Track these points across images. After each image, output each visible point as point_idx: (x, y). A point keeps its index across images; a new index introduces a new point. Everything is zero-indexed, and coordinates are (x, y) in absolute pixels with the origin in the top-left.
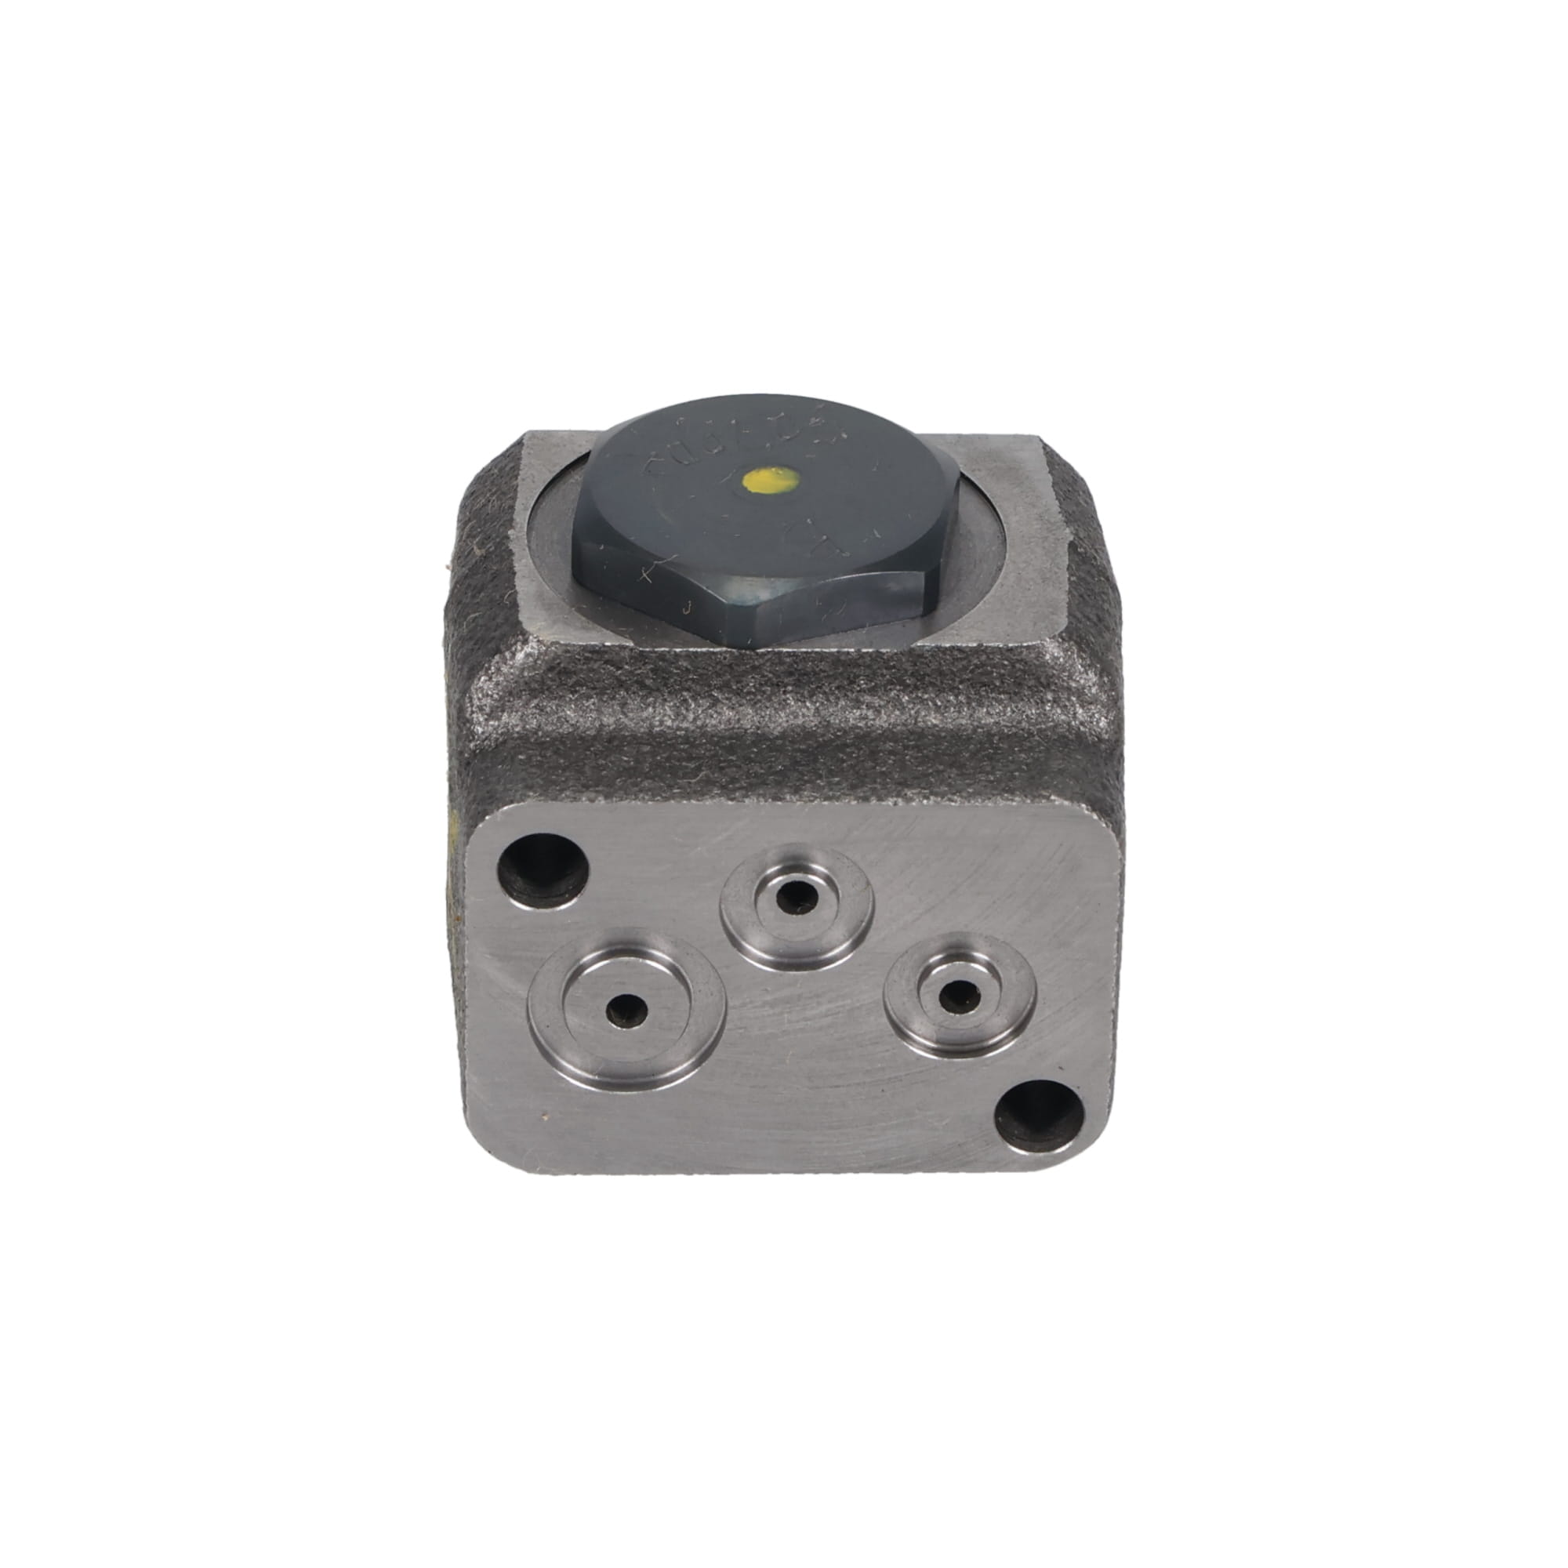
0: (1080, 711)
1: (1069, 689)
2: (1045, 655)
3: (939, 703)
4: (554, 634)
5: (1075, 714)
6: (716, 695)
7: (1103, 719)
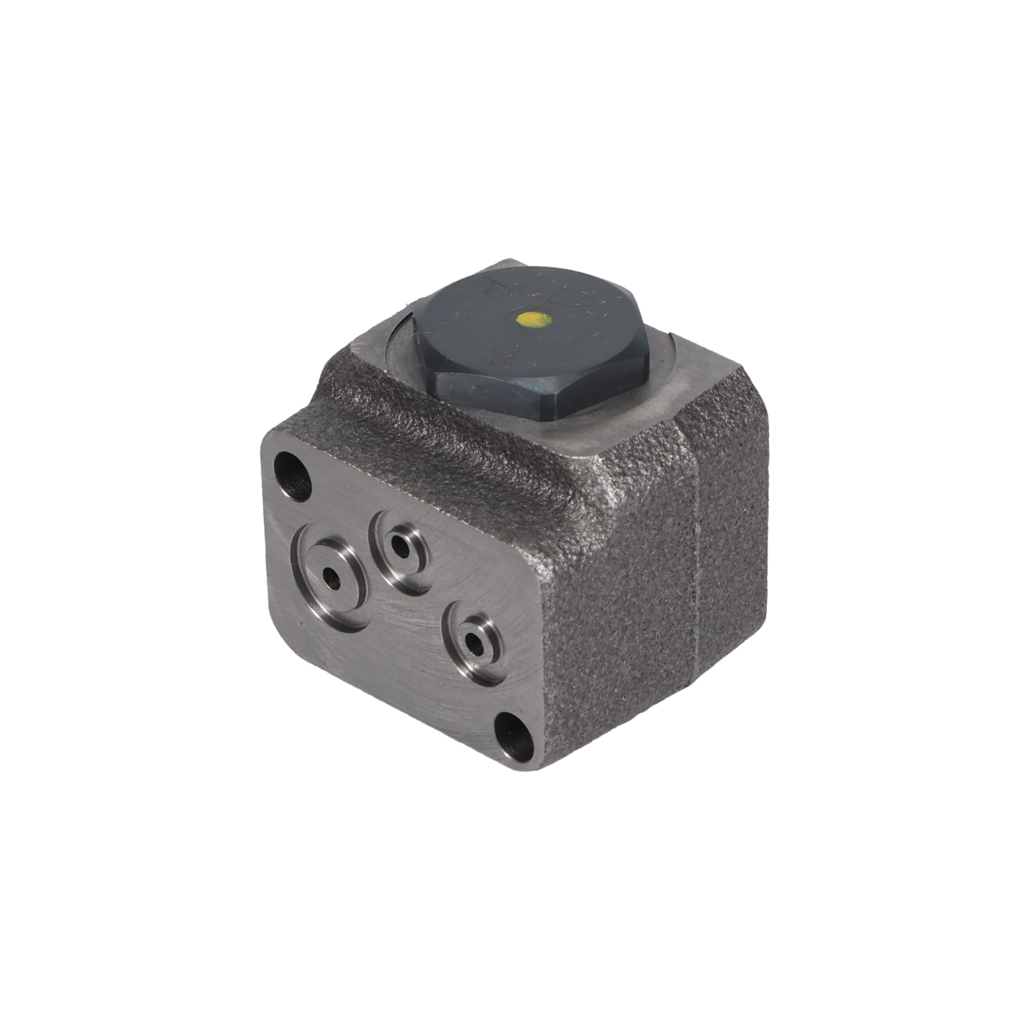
0: (583, 508)
1: (581, 492)
2: (570, 466)
3: (520, 472)
4: (357, 351)
5: (580, 508)
6: (422, 419)
7: (595, 518)
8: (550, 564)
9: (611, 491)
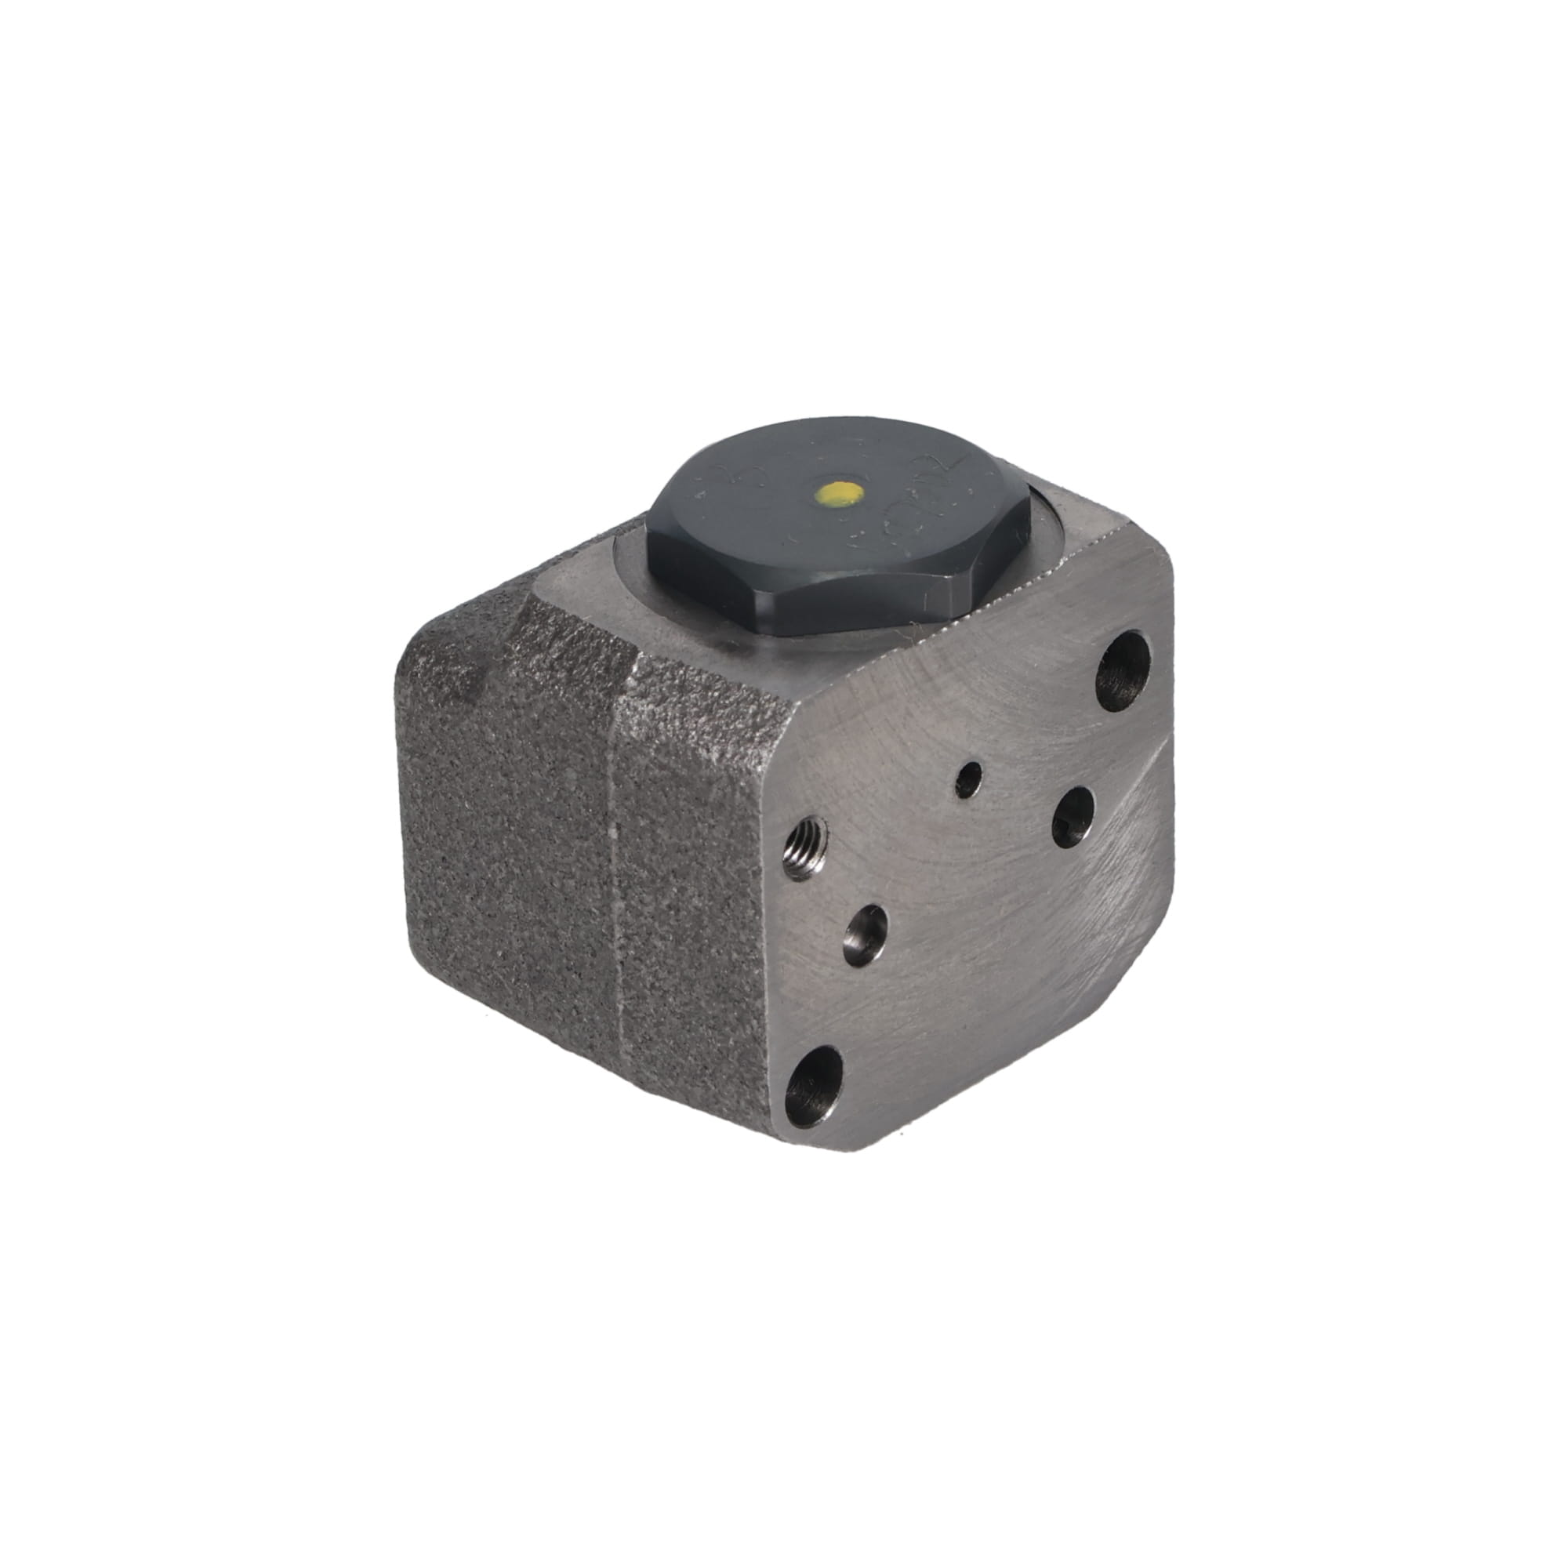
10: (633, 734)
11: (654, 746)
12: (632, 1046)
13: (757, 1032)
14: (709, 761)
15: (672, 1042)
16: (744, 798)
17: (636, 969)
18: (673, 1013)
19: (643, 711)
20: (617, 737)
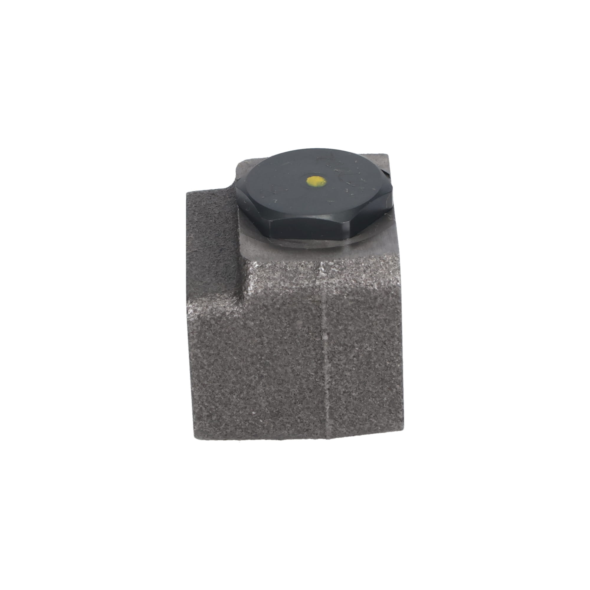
8: (198, 311)
9: (252, 285)
10: (334, 293)
11: (346, 294)
12: (333, 421)
13: (399, 389)
14: (374, 290)
15: (353, 411)
16: (394, 298)
17: (336, 389)
18: (356, 399)
19: (336, 283)
20: (327, 298)
